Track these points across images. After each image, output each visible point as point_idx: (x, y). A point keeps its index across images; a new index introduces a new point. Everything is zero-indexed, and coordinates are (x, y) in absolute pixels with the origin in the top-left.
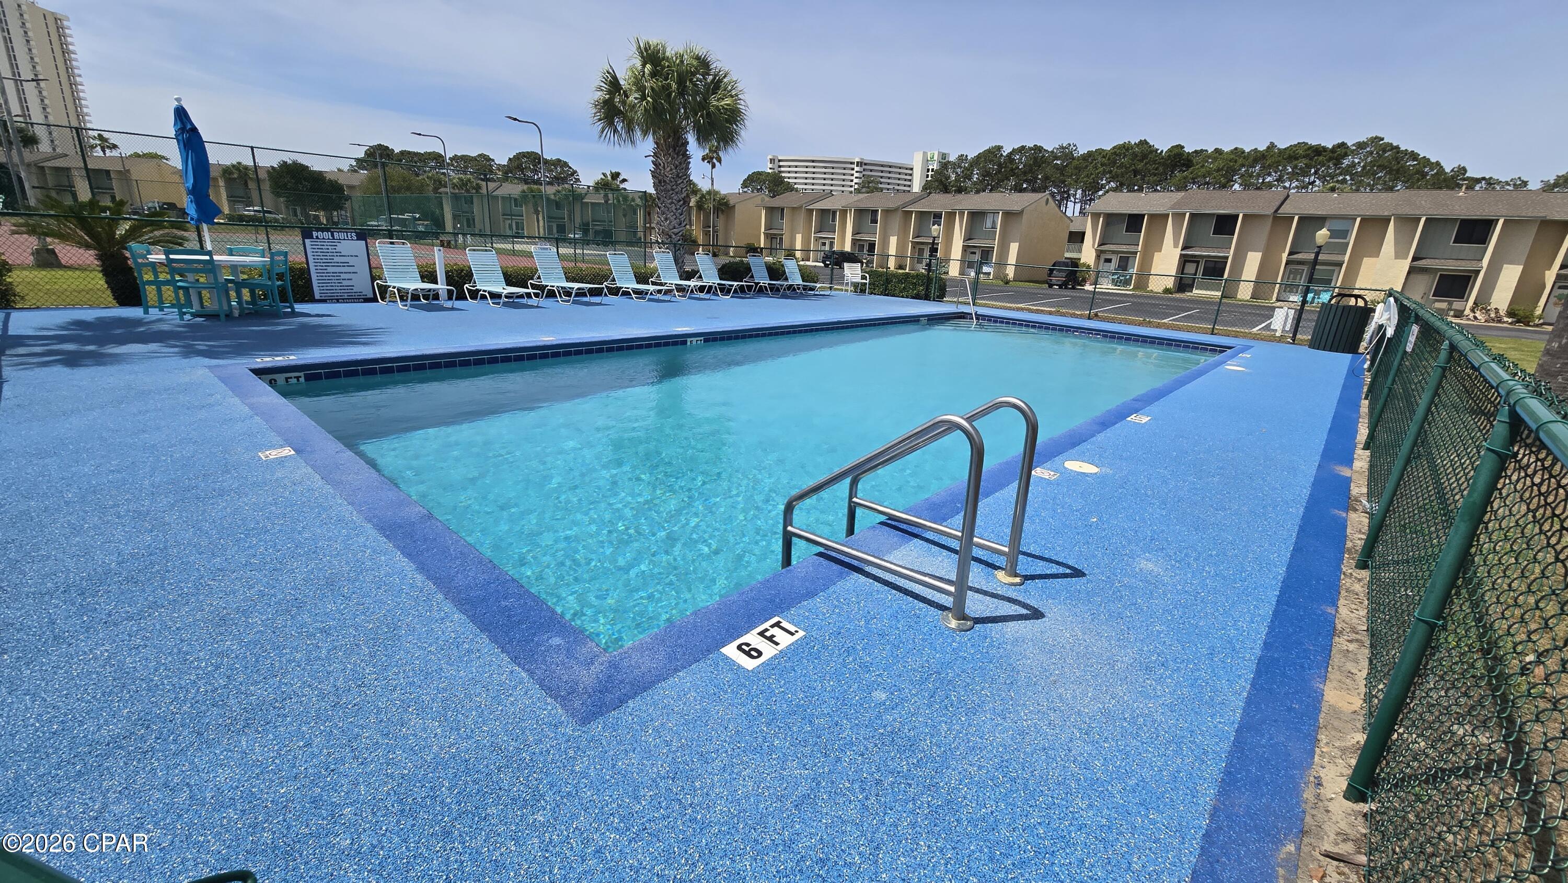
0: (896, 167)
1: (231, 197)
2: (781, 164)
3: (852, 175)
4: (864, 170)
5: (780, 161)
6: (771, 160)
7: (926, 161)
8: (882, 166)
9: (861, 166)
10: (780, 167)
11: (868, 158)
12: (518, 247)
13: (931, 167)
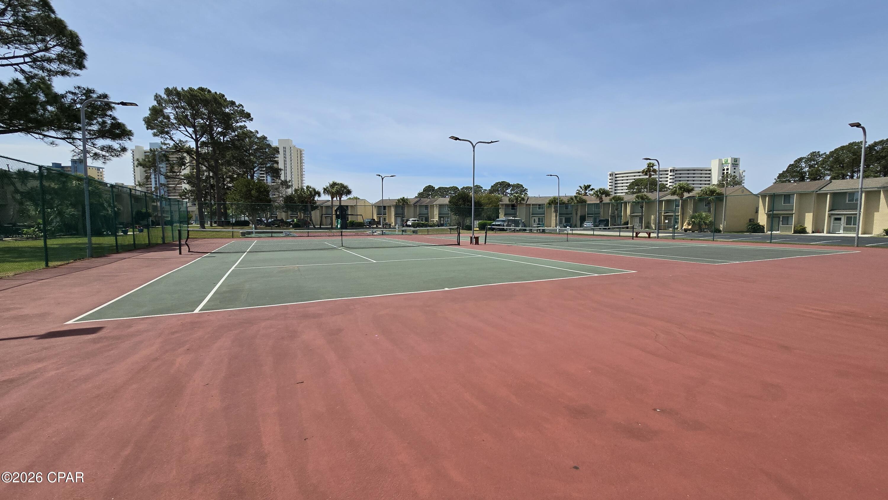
0: (698, 170)
1: (396, 214)
2: (617, 176)
3: (667, 178)
4: (676, 174)
5: (616, 174)
6: (610, 174)
7: (721, 164)
8: (688, 170)
9: (673, 172)
10: (616, 177)
11: (677, 167)
12: (622, 234)
13: (725, 168)
